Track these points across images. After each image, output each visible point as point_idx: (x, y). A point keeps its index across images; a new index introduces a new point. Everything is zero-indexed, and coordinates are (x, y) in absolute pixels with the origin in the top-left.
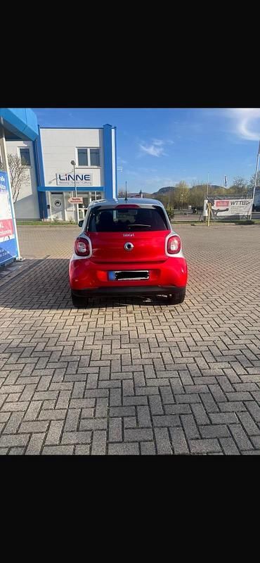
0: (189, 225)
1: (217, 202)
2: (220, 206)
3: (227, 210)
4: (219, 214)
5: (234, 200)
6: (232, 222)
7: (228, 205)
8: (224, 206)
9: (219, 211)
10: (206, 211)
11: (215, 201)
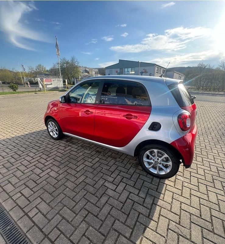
0: (33, 93)
1: (45, 80)
2: (48, 82)
3: (51, 84)
4: (48, 86)
5: (54, 79)
6: (56, 90)
7: (51, 82)
8: (49, 82)
9: (47, 85)
10: (41, 85)
11: (44, 79)
